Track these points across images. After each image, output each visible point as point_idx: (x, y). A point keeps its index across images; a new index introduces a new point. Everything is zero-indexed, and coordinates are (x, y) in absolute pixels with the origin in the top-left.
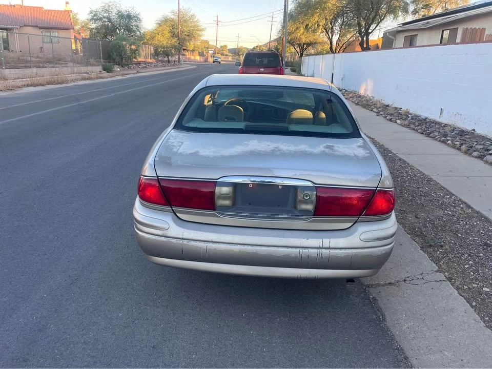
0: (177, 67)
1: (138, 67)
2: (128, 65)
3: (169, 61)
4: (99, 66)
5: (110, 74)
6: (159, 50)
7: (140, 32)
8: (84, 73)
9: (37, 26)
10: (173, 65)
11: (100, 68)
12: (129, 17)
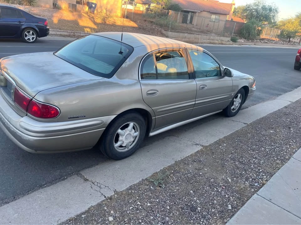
0: (295, 46)
1: (261, 42)
2: (254, 39)
3: (289, 41)
4: (229, 37)
5: (234, 43)
6: (284, 33)
7: (274, 20)
8: (216, 40)
9: (209, 12)
10: (292, 44)
11: (229, 39)
12: (270, 10)
